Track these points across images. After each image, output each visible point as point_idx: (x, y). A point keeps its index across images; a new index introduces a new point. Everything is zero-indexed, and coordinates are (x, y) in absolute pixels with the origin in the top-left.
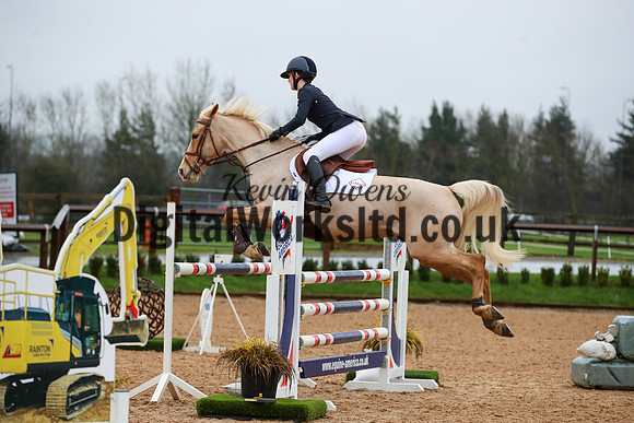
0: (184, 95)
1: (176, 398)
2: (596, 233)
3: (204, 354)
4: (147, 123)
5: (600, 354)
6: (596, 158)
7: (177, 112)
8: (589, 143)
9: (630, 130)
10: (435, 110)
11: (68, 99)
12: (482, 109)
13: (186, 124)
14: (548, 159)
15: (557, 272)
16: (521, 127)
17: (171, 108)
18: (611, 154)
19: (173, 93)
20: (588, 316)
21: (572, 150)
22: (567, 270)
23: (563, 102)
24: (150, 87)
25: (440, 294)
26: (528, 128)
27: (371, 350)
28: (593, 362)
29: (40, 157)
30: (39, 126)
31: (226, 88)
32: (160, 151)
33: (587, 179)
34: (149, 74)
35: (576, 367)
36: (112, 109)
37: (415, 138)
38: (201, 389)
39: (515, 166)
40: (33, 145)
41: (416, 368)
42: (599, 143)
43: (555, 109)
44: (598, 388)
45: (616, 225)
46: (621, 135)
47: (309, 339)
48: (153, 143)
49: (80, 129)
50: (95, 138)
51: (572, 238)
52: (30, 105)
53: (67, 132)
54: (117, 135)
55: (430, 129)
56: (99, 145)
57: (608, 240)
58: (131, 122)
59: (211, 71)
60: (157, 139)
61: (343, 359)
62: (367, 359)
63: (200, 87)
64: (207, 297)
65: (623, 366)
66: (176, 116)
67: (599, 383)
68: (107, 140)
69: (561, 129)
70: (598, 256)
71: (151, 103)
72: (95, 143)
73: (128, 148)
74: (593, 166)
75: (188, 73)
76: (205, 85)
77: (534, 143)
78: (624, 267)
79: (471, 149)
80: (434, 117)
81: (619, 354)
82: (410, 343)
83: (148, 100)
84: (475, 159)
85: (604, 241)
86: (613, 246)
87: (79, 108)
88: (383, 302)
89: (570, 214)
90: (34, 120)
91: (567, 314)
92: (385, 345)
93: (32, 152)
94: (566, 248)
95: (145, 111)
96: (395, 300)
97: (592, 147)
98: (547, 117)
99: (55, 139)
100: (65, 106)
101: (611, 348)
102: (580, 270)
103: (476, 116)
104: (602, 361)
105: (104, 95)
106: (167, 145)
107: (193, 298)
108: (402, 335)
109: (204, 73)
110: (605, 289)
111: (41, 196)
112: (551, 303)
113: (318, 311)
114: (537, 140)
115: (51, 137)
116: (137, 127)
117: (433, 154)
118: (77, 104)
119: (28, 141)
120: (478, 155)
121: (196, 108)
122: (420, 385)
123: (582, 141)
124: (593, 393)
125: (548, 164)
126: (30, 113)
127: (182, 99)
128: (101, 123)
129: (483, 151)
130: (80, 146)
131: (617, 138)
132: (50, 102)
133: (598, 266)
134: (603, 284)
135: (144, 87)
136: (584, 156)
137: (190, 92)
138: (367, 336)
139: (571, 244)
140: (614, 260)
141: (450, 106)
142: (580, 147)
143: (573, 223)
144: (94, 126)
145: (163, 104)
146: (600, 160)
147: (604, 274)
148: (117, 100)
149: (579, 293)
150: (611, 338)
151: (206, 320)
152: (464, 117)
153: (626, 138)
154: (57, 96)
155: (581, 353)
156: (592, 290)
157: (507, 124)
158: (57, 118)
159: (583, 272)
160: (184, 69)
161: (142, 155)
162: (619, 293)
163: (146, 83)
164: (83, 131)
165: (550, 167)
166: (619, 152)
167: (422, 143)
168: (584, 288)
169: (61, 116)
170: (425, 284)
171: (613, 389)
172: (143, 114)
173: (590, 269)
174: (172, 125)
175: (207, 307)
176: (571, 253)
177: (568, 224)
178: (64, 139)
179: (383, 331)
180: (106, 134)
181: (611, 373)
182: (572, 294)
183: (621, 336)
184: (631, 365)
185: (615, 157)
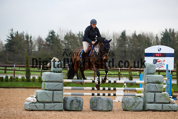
2: (14, 67)
5: (32, 101)
9: (10, 38)
15: (4, 78)
18: (5, 44)
20: (14, 90)
22: (7, 77)
28: (30, 103)
35: (26, 104)
44: (32, 110)
46: (8, 39)
65: (39, 104)
67: (32, 109)
70: (15, 73)
78: (23, 76)
81: (37, 101)
89: (5, 62)
91: (8, 89)
94: (4, 71)
101: (35, 99)
104: (33, 103)
110: (17, 82)
112: (3, 86)
124: (31, 112)
131: (7, 40)
133: (15, 76)
134: (17, 81)
139: (5, 70)
146: (2, 46)
147: (17, 78)
149: (11, 84)
150: (36, 97)
153: (9, 40)
155: (27, 101)
156: (14, 83)
159: (11, 78)
162: (21, 83)
168: (12, 82)
171: (36, 110)
173: (13, 77)
176: (5, 72)
177: (4, 64)
181: (36, 106)
182: (9, 84)
183: (38, 96)
184: (41, 104)
185: (6, 45)
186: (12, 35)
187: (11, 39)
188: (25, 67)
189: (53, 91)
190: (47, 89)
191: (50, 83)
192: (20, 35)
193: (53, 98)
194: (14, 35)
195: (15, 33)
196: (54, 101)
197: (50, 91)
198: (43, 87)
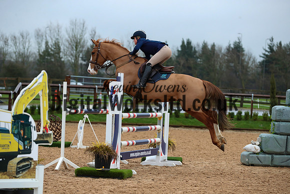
0: (73, 35)
1: (66, 168)
2: (253, 97)
3: (80, 149)
4: (57, 47)
5: (253, 150)
6: (253, 64)
7: (70, 42)
8: (250, 58)
9: (268, 52)
10: (183, 42)
11: (22, 36)
12: (204, 43)
13: (74, 48)
14: (232, 65)
15: (235, 114)
16: (221, 51)
17: (68, 41)
18: (259, 62)
19: (69, 34)
20: (249, 133)
21: (243, 61)
22: (240, 113)
23: (239, 40)
24: (58, 31)
25: (184, 123)
26: (224, 51)
27: (152, 148)
28: (250, 154)
29: (10, 61)
30: (10, 48)
31: (92, 32)
32: (63, 60)
33: (249, 73)
34: (58, 26)
35: (243, 155)
36: (42, 41)
37: (174, 55)
38: (77, 164)
39: (218, 67)
40: (7, 56)
41: (173, 156)
42: (255, 58)
43: (236, 43)
44: (252, 165)
45: (262, 94)
46: (264, 54)
47: (125, 143)
48: (60, 56)
49: (28, 49)
50: (35, 53)
51: (242, 99)
52: (6, 39)
53: (22, 51)
54: (44, 52)
55: (181, 51)
56: (36, 56)
57: (258, 100)
58: (50, 46)
59: (85, 25)
60: (61, 54)
61: (140, 152)
62: (150, 152)
63: (80, 31)
64: (81, 124)
65: (263, 156)
66: (70, 44)
67: (253, 163)
68: (40, 54)
69: (239, 51)
70: (253, 107)
71: (59, 38)
72: (34, 56)
73: (49, 58)
74: (252, 68)
75: (75, 25)
76: (83, 31)
77: (226, 57)
78: (265, 112)
79: (199, 60)
80: (183, 46)
81: (261, 150)
82: (170, 145)
83: (57, 37)
84: (200, 64)
85: (256, 101)
86: (260, 103)
87: (27, 40)
88: (158, 127)
89: (241, 89)
90: (8, 45)
91: (239, 133)
92: (159, 145)
93: (7, 59)
94: (239, 103)
95: (56, 42)
96: (163, 126)
97: (252, 60)
98: (232, 46)
99: (17, 53)
100: (21, 39)
101: (258, 148)
102: (245, 113)
103: (201, 46)
104: (254, 153)
105: (39, 35)
106: (66, 57)
107: (75, 124)
108: (166, 141)
109: (82, 26)
110: (256, 122)
111: (9, 78)
112: (233, 128)
113: (129, 130)
114: (227, 56)
115: (15, 53)
116: (53, 49)
117: (182, 62)
118: (26, 38)
119: (5, 54)
120: (202, 63)
121: (79, 41)
122: (174, 163)
123: (247, 57)
124: (250, 168)
125: (232, 66)
126: (6, 42)
127: (73, 37)
128: (37, 47)
129: (204, 60)
130: (28, 57)
131: (263, 56)
132: (15, 37)
133: (253, 112)
134: (256, 120)
135: (56, 31)
136: (248, 63)
137: (76, 34)
138: (151, 142)
139: (242, 102)
140: (261, 109)
141: (190, 41)
142: (246, 60)
143: (242, 93)
144: (34, 48)
145: (64, 39)
146: (255, 65)
147: (256, 115)
148: (44, 37)
149: (245, 123)
150: (258, 144)
151: (81, 134)
152: (196, 46)
153: (267, 55)
154: (18, 35)
155: (245, 149)
156: (251, 122)
157: (215, 49)
158: (18, 44)
159: (247, 114)
160: (74, 23)
161: (55, 61)
162: (262, 124)
163: (57, 30)
164: (29, 51)
165: (233, 68)
166: (263, 61)
167: (178, 57)
168: (247, 121)
169: (19, 43)
170: (177, 119)
171: (259, 166)
172: (55, 43)
173: (250, 113)
174: (68, 48)
175: (81, 128)
176: (241, 106)
177: (240, 93)
178: (21, 54)
179: (158, 140)
180: (39, 52)
181: (258, 159)
182: (242, 124)
183: (262, 143)
184: (267, 155)
185: (262, 63)
186: (271, 48)
187: (270, 53)
188: (269, 97)
189: (288, 135)
190: (277, 132)
191: (284, 123)
192: (285, 47)
193: (286, 148)
194: (275, 48)
195: (277, 45)
196: (288, 152)
197: (283, 136)
198: (271, 129)
